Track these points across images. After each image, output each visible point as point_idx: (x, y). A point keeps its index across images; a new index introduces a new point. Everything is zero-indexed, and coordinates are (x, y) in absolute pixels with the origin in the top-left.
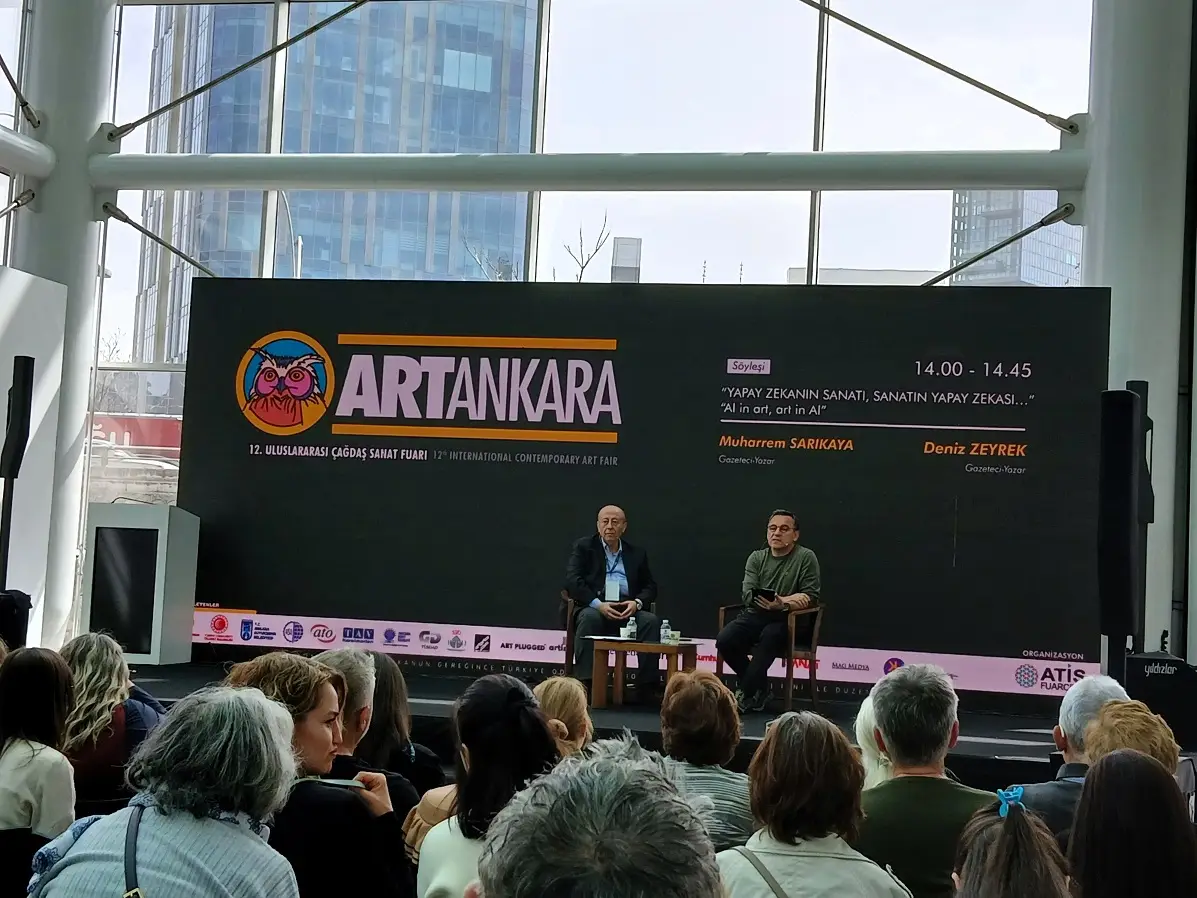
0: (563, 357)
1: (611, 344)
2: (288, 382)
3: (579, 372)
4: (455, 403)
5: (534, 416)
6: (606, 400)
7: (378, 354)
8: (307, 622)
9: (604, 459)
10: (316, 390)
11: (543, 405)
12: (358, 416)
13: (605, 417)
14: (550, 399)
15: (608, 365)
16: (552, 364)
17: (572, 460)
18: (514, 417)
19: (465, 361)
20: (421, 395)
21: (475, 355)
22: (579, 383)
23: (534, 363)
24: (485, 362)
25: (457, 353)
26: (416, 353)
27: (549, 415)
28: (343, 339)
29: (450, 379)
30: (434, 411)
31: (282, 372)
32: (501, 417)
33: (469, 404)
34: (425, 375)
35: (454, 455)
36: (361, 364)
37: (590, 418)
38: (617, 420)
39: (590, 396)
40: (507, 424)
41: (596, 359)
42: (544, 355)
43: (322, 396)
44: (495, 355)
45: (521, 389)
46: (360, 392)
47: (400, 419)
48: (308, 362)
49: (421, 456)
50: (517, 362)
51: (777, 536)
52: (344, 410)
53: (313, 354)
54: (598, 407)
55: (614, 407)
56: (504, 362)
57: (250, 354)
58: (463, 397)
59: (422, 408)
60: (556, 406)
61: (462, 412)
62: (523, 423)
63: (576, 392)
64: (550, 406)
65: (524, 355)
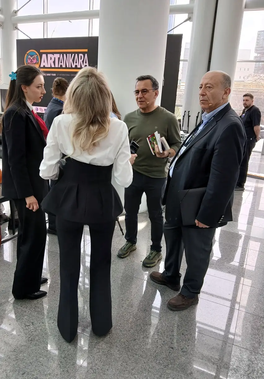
0: (78, 53)
1: (86, 50)
2: (33, 60)
3: (81, 56)
4: (60, 64)
5: (74, 66)
6: (86, 63)
7: (47, 54)
8: (39, 107)
10: (37, 62)
11: (75, 64)
12: (44, 67)
13: (86, 66)
14: (76, 63)
15: (86, 55)
16: (76, 55)
18: (70, 67)
19: (61, 55)
20: (54, 62)
21: (63, 53)
22: (81, 59)
23: (73, 55)
24: (65, 55)
25: (60, 53)
26: (53, 53)
27: (76, 66)
28: (41, 51)
29: (59, 58)
30: (57, 66)
31: (32, 58)
32: (68, 67)
33: (62, 64)
34: (55, 58)
35: (60, 75)
36: (44, 56)
37: (83, 66)
39: (83, 61)
41: (84, 53)
42: (75, 53)
43: (38, 63)
44: (66, 53)
45: (71, 61)
46: (44, 62)
47: (51, 68)
48: (36, 56)
49: (55, 75)
50: (70, 55)
51: (140, 98)
52: (42, 66)
53: (36, 54)
56: (68, 55)
57: (26, 55)
58: (61, 63)
59: (55, 65)
60: (77, 64)
61: (61, 66)
62: (72, 68)
63: (81, 61)
64: (76, 64)
65: (72, 53)
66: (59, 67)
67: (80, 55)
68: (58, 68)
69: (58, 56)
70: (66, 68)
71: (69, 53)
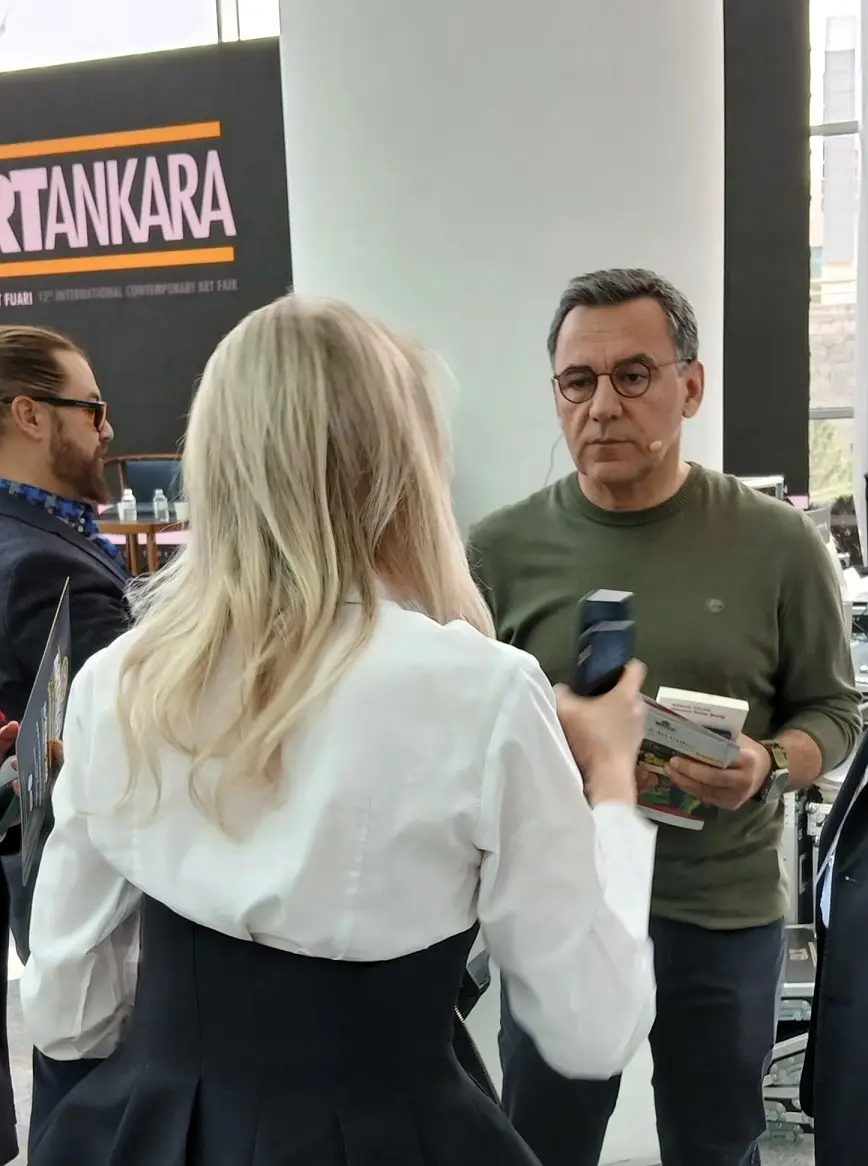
0: (162, 152)
1: (212, 129)
3: (182, 171)
4: (53, 228)
5: (140, 235)
6: (215, 205)
9: (222, 284)
11: (148, 220)
13: (217, 227)
14: (154, 211)
15: (213, 157)
16: (151, 163)
17: (187, 288)
18: (118, 240)
19: (57, 171)
21: (66, 161)
22: (183, 184)
23: (132, 165)
24: (78, 170)
25: (46, 162)
27: (156, 231)
29: (44, 196)
30: (33, 243)
32: (103, 240)
33: (67, 227)
34: (17, 196)
35: (61, 295)
37: (201, 231)
38: (230, 230)
39: (197, 201)
40: (112, 250)
41: (198, 150)
42: (141, 152)
44: (88, 159)
45: (121, 201)
49: (26, 300)
50: (112, 166)
51: (605, 420)
54: (209, 215)
55: (225, 214)
56: (98, 167)
58: (60, 219)
59: (20, 239)
60: (162, 219)
61: (62, 239)
62: (128, 246)
63: (182, 198)
64: (155, 221)
65: (120, 155)
66: (50, 245)
67: (175, 161)
68: (42, 255)
69: (35, 178)
70: (94, 248)
71: (105, 155)
